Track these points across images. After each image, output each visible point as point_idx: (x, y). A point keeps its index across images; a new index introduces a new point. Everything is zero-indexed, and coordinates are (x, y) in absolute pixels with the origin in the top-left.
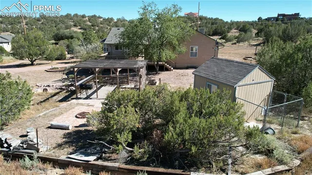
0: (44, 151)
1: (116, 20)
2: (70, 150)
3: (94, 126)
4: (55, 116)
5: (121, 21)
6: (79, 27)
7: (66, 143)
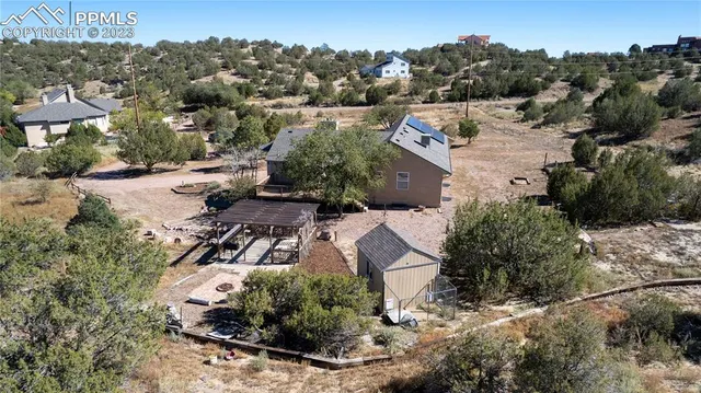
0: (186, 326)
1: (309, 52)
2: (210, 329)
3: (233, 304)
4: (194, 286)
5: (322, 55)
6: (233, 71)
7: (206, 322)
